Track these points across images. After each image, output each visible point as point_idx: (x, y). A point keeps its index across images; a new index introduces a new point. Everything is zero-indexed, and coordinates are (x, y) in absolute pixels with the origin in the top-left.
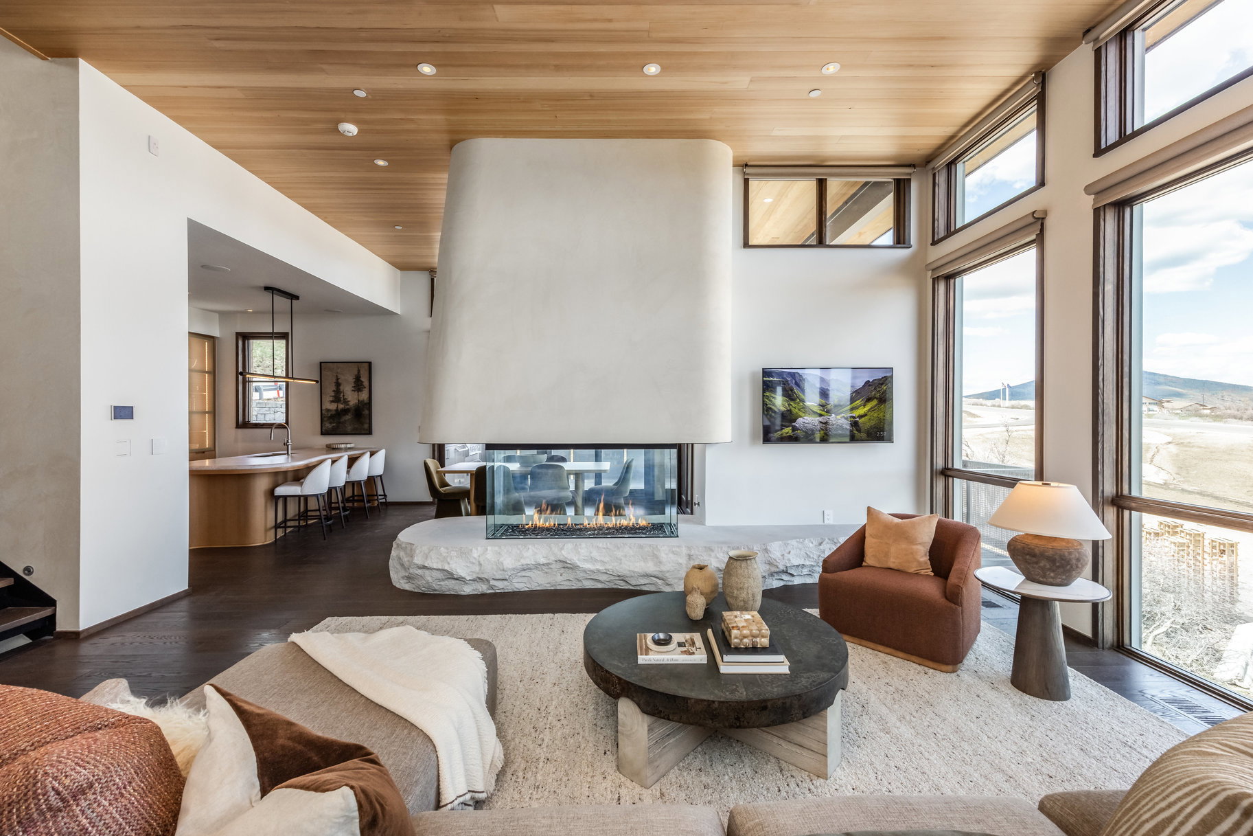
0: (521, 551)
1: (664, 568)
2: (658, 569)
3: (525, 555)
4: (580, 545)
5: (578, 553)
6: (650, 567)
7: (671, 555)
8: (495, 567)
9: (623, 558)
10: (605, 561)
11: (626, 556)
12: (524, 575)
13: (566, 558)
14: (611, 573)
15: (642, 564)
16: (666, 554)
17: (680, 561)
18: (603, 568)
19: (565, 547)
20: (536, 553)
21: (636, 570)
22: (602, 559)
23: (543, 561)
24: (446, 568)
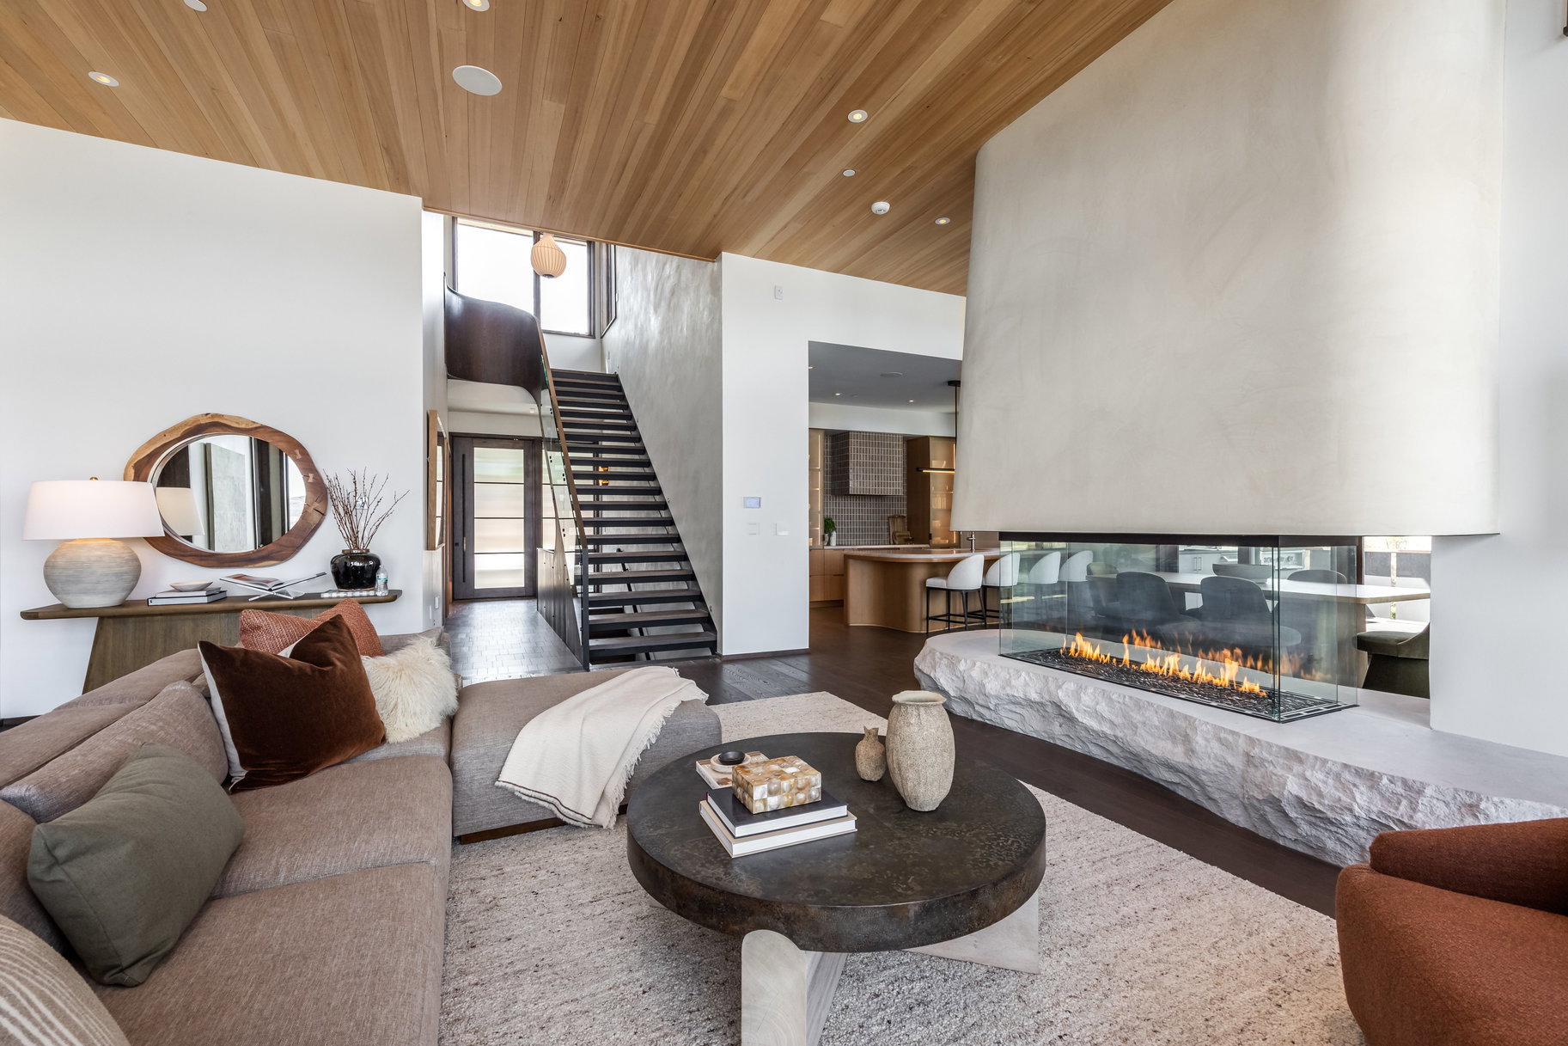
0: (1010, 677)
1: (1196, 764)
2: (1187, 761)
3: (1013, 683)
4: (1086, 688)
5: (1079, 699)
6: (1177, 755)
7: (1215, 745)
8: (977, 688)
9: (1139, 725)
10: (1116, 722)
11: (1144, 723)
12: (1014, 709)
13: (1061, 702)
14: (1121, 745)
15: (1169, 745)
16: (1207, 740)
17: (1230, 760)
18: (1112, 733)
19: (1065, 686)
20: (1028, 684)
21: (1153, 752)
22: (1113, 718)
23: (1034, 696)
24: (932, 675)
